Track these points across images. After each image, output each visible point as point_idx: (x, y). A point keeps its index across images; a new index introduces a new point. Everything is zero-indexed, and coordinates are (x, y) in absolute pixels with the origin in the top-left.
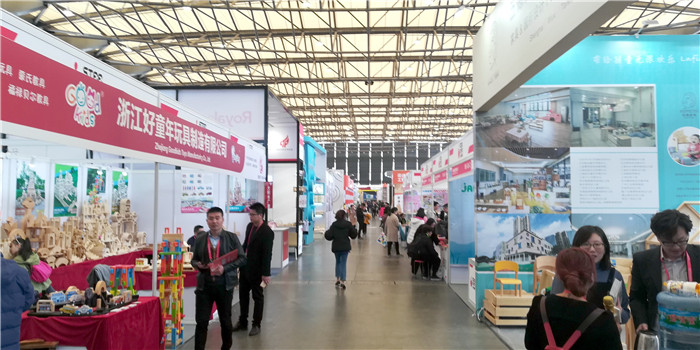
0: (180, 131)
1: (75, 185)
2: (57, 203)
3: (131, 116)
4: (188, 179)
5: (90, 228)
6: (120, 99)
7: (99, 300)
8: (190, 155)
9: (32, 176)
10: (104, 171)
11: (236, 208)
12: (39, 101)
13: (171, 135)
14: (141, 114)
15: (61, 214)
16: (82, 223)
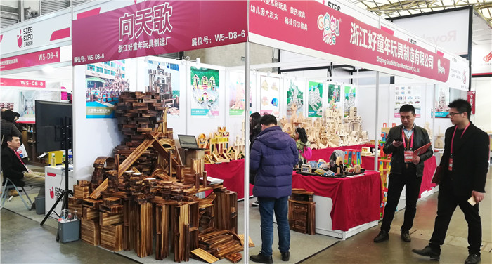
0: (395, 47)
1: (321, 96)
2: (310, 108)
3: (359, 36)
4: (400, 91)
5: (331, 125)
6: (352, 24)
7: (339, 169)
8: (403, 66)
9: (295, 90)
10: (339, 86)
11: (440, 114)
12: (302, 28)
13: (388, 51)
14: (367, 34)
15: (312, 116)
16: (325, 122)
